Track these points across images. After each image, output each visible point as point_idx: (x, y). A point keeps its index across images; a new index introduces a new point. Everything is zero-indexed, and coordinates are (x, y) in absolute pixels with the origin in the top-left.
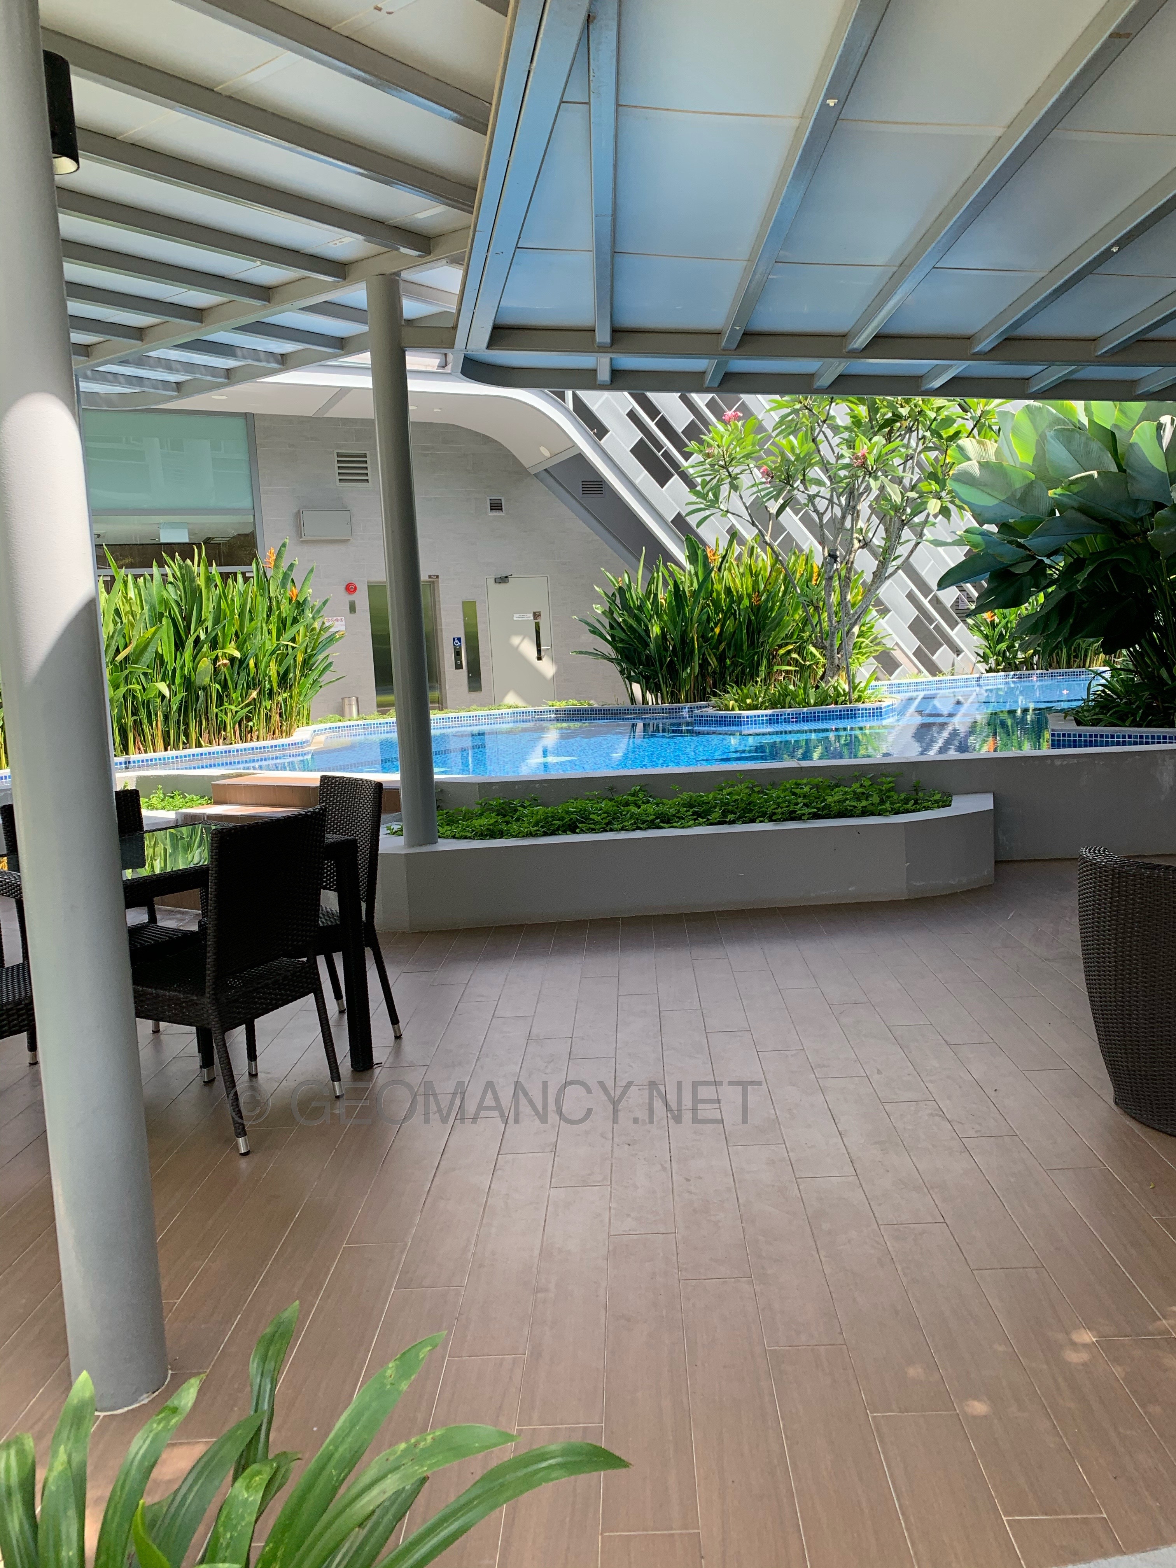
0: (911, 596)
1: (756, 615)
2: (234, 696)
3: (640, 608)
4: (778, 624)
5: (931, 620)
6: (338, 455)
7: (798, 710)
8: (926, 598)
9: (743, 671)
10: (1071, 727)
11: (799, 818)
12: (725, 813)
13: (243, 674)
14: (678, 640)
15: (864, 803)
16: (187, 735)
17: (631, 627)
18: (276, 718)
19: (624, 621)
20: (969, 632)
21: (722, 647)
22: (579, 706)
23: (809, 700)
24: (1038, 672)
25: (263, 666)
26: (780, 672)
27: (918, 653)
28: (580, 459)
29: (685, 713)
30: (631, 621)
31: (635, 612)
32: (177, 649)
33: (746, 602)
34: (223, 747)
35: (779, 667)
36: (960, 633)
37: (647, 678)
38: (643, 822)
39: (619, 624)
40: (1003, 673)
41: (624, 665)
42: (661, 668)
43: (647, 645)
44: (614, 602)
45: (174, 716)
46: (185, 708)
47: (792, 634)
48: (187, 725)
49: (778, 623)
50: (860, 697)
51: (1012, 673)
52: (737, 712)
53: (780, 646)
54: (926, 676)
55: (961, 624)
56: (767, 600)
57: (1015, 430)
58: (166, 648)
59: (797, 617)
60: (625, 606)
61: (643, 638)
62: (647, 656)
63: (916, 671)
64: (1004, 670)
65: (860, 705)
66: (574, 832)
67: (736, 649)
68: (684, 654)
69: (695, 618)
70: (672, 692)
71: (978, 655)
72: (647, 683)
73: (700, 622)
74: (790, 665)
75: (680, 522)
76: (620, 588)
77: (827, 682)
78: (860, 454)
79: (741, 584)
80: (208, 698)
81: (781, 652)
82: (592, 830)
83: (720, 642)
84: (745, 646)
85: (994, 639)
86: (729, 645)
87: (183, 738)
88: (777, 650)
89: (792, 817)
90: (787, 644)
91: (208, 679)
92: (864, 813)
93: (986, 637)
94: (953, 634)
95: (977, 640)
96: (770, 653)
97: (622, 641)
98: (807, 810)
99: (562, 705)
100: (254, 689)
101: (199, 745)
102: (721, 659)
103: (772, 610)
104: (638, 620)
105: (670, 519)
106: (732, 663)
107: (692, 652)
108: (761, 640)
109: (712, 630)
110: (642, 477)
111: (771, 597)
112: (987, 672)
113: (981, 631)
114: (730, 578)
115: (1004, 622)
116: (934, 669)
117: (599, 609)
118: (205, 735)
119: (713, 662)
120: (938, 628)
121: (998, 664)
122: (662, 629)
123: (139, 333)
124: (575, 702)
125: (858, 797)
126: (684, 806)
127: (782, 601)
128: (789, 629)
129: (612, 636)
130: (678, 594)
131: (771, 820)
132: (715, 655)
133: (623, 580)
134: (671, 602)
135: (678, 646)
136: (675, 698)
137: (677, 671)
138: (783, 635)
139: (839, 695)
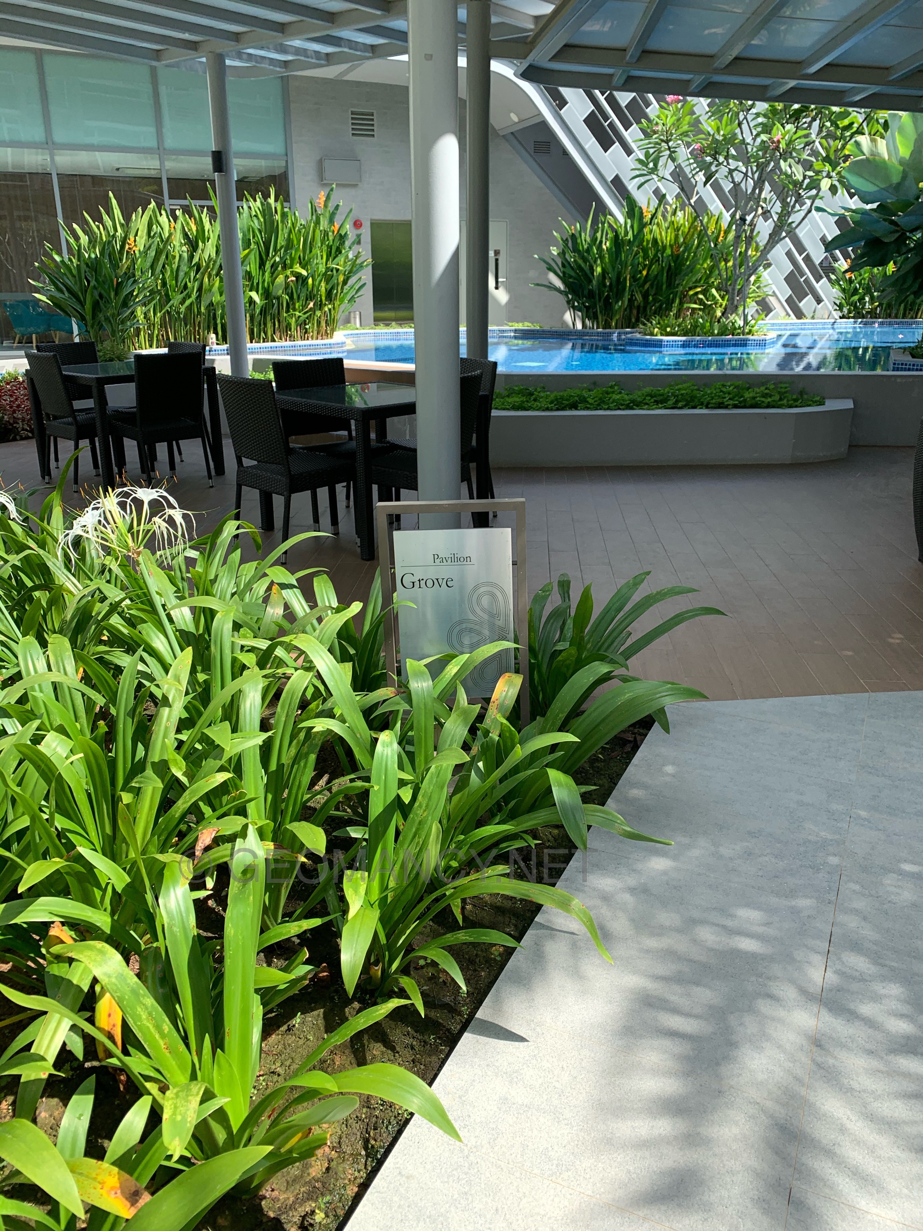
0: (789, 254)
1: (675, 262)
2: (297, 305)
3: (588, 250)
4: (691, 272)
5: (802, 274)
6: (353, 113)
7: (704, 338)
8: (800, 255)
9: (661, 306)
10: (908, 359)
11: (726, 407)
12: (677, 402)
13: (304, 290)
14: (614, 279)
15: (769, 400)
16: (266, 334)
17: (580, 267)
18: (323, 324)
19: (575, 261)
20: (829, 284)
21: (646, 286)
22: (532, 328)
23: (713, 330)
24: (880, 320)
25: (317, 283)
26: (688, 308)
27: (789, 301)
28: (544, 125)
29: (615, 337)
30: (580, 262)
31: (584, 255)
32: (260, 268)
33: (668, 251)
34: (288, 343)
35: (688, 305)
36: (822, 286)
37: (587, 308)
38: (622, 405)
39: (569, 263)
40: (852, 320)
41: (570, 296)
42: (600, 301)
43: (590, 281)
44: (567, 245)
45: (257, 318)
46: (264, 311)
47: (701, 279)
48: (265, 324)
49: (692, 269)
50: (750, 331)
51: (860, 320)
52: (659, 337)
53: (690, 289)
54: (793, 319)
55: (825, 279)
56: (684, 252)
57: (901, 130)
58: (253, 267)
59: (705, 266)
60: (575, 250)
61: (588, 277)
62: (589, 290)
63: (785, 313)
64: (853, 318)
65: (750, 337)
66: (576, 409)
67: (657, 289)
68: (617, 290)
69: (629, 262)
70: (606, 320)
71: (835, 303)
72: (587, 312)
73: (632, 265)
74: (695, 303)
75: (617, 182)
76: (573, 234)
77: (727, 318)
78: (775, 140)
79: (666, 237)
80: (280, 305)
81: (691, 293)
82: (588, 409)
83: (645, 282)
84: (664, 286)
85: (849, 292)
86: (652, 286)
87: (263, 335)
88: (687, 292)
89: (721, 406)
90: (696, 287)
91: (281, 291)
92: (768, 406)
93: (844, 290)
94: (817, 286)
95: (836, 292)
96: (682, 292)
97: (571, 277)
98: (731, 402)
99: (520, 326)
100: (311, 300)
101: (273, 340)
102: (645, 296)
103: (687, 260)
104: (585, 260)
105: (609, 179)
106: (653, 299)
107: (624, 289)
108: (677, 282)
109: (641, 272)
110: (591, 143)
111: (688, 248)
112: (841, 318)
113: (840, 285)
114: (658, 231)
115: (859, 278)
116: (799, 314)
117: (555, 251)
118: (278, 334)
119: (639, 297)
120: (807, 281)
121: (850, 312)
122: (603, 269)
123: (281, 28)
124: (530, 324)
125: (765, 396)
126: (647, 395)
127: (695, 253)
128: (699, 276)
129: (564, 273)
130: (617, 242)
131: (707, 407)
132: (641, 292)
133: (575, 227)
134: (611, 248)
135: (614, 283)
136: (607, 326)
137: (611, 304)
138: (694, 280)
139: (735, 329)
